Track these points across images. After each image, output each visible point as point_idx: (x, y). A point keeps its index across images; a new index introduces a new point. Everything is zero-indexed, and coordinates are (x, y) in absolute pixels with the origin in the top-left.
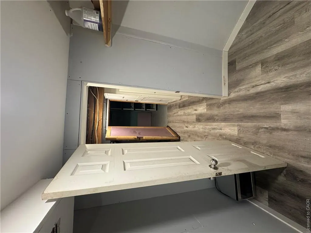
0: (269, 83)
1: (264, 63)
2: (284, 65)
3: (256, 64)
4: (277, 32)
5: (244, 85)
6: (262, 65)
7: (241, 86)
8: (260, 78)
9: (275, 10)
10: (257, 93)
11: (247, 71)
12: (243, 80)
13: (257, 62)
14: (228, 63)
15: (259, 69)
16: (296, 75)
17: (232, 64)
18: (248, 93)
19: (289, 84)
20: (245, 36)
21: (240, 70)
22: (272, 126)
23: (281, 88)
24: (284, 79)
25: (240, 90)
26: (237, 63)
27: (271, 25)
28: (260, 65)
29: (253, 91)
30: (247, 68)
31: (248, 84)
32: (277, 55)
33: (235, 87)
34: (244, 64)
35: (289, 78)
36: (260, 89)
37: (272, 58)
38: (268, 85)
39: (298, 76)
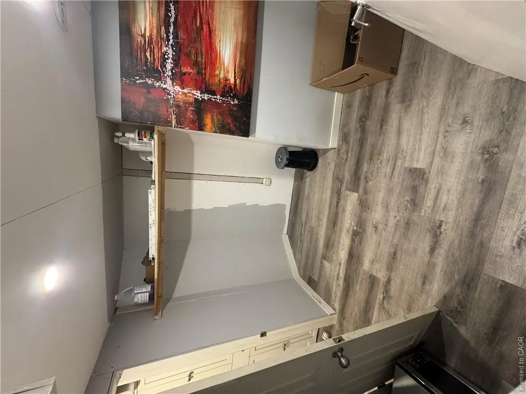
0: (340, 264)
1: (324, 257)
2: (333, 247)
3: (322, 263)
4: (311, 237)
5: (332, 286)
6: (325, 259)
7: (332, 289)
8: (334, 268)
9: (300, 230)
10: (345, 280)
11: (322, 273)
12: (328, 283)
13: (321, 261)
14: (308, 284)
15: (326, 264)
16: (343, 245)
17: (311, 282)
18: (341, 288)
19: (348, 252)
20: (299, 256)
21: (319, 279)
22: (382, 290)
23: (349, 258)
24: (343, 252)
25: (335, 293)
26: (312, 277)
27: (305, 237)
28: (325, 261)
29: (341, 282)
30: (320, 272)
31: (333, 281)
32: (324, 246)
33: (330, 296)
34: (316, 272)
35: (344, 249)
36: (342, 275)
37: (324, 250)
38: (342, 266)
39: (345, 243)
